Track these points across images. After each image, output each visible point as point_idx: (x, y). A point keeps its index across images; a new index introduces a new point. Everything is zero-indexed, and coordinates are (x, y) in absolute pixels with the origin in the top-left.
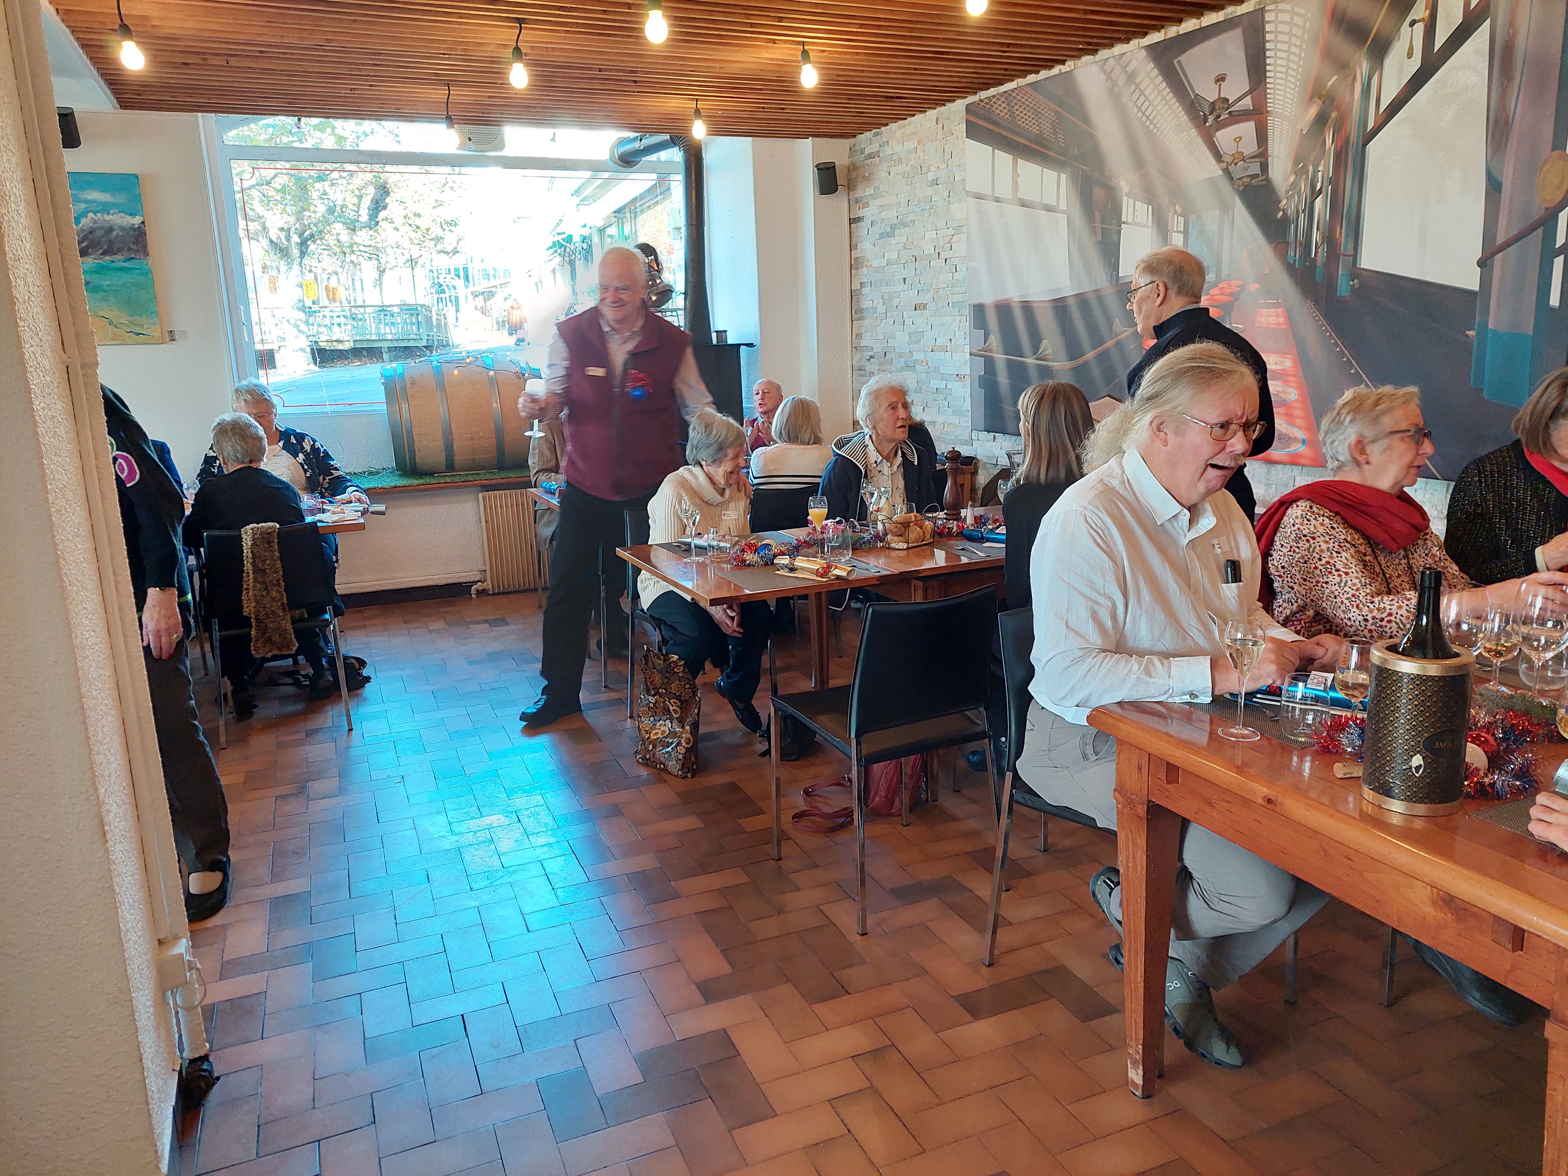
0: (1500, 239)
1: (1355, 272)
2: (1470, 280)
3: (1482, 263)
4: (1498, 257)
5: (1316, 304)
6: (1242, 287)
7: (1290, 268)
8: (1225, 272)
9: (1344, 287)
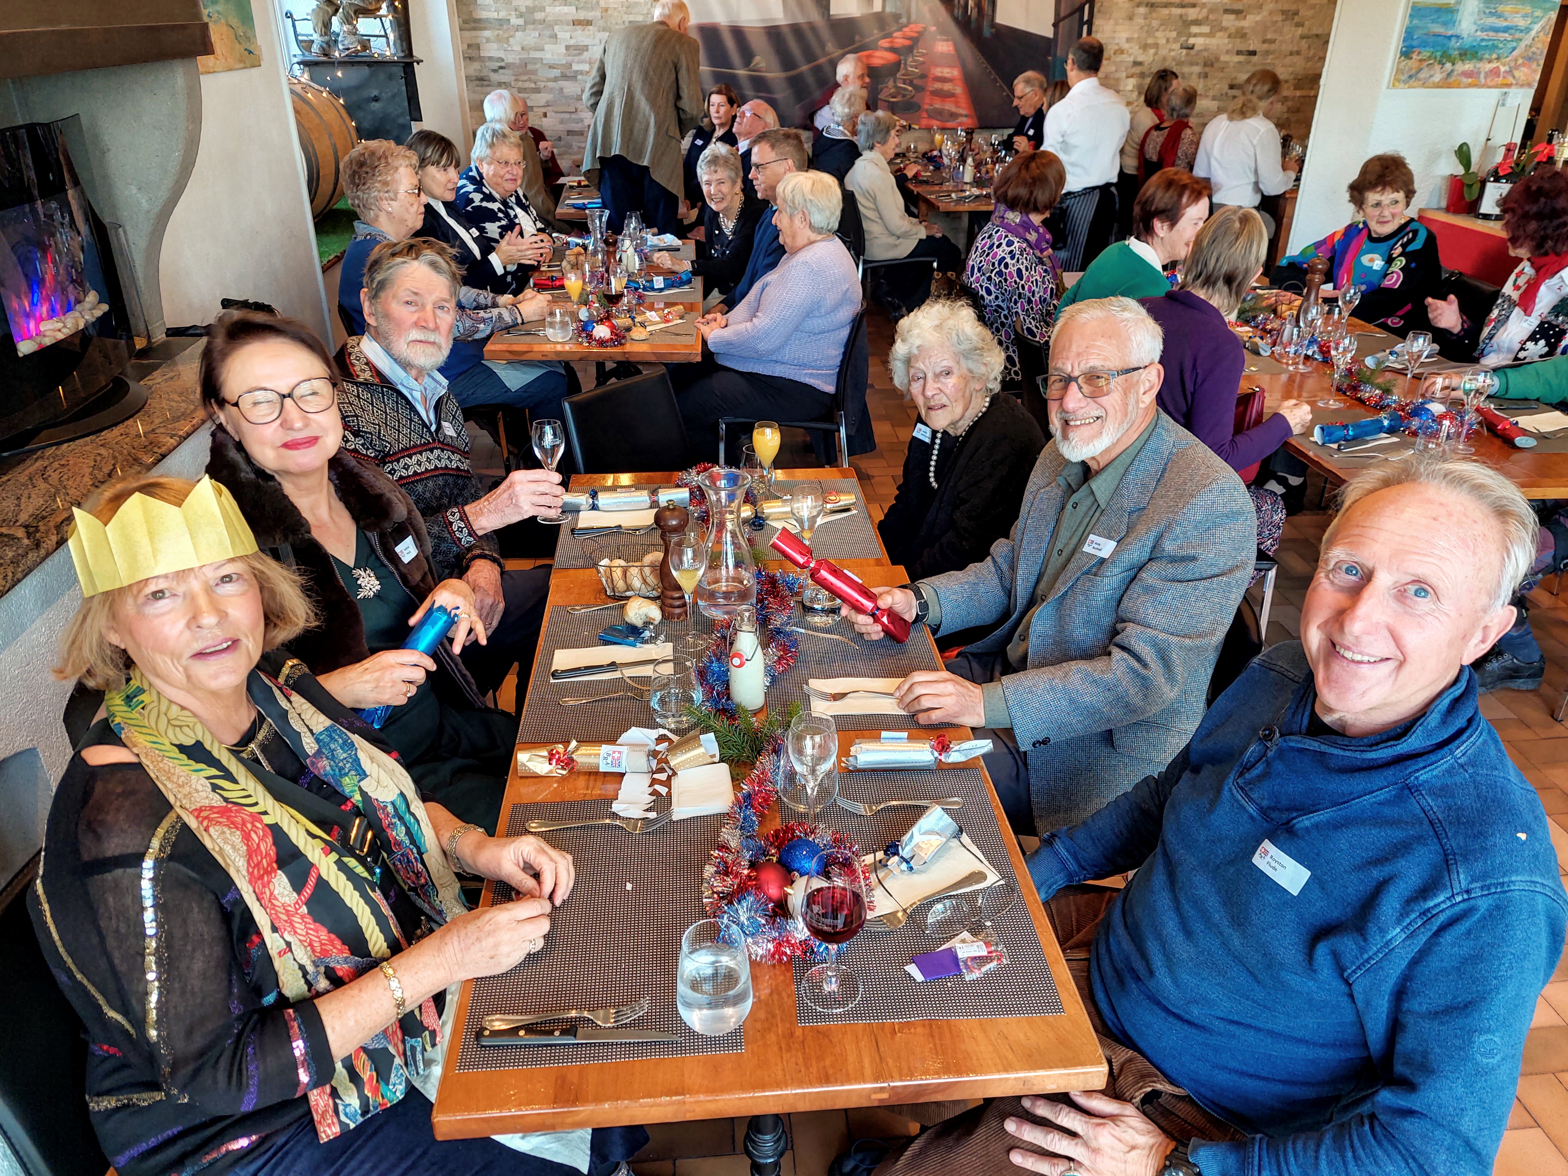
0: (1062, 14)
1: (993, 25)
2: (1049, 33)
3: (1055, 25)
4: (1061, 24)
5: (972, 41)
6: (925, 28)
7: (956, 20)
8: (913, 17)
9: (987, 32)
